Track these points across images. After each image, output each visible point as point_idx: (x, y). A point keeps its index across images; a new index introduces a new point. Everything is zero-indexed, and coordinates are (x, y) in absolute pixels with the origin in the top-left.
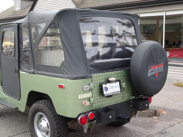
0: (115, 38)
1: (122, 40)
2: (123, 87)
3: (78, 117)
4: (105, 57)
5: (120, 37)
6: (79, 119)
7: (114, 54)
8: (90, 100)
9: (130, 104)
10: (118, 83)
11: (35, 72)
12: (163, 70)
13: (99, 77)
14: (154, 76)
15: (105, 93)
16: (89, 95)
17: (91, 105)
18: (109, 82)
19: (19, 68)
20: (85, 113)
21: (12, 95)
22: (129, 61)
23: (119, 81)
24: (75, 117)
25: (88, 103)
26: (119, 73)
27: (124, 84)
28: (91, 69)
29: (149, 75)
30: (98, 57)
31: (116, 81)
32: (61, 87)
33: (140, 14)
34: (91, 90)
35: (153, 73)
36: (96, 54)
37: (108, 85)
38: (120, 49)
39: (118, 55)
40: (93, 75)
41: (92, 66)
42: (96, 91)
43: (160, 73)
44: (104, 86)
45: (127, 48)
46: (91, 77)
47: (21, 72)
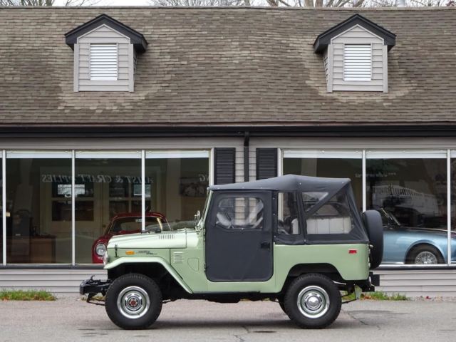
19: (274, 241)
32: (352, 252)
33: (8, 152)
47: (276, 246)
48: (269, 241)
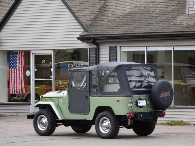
0: (143, 78)
1: (147, 79)
2: (148, 103)
3: (127, 114)
4: (138, 87)
5: (146, 77)
6: (127, 116)
7: (143, 86)
8: (132, 107)
9: (152, 114)
10: (145, 101)
11: (102, 96)
12: (169, 95)
13: (136, 97)
14: (164, 98)
15: (139, 104)
16: (131, 105)
17: (132, 109)
18: (140, 99)
19: (89, 95)
20: (129, 113)
21: (81, 113)
22: (151, 90)
23: (145, 100)
24: (125, 114)
25: (131, 109)
26: (146, 96)
27: (148, 102)
28: (132, 93)
29: (161, 97)
30: (135, 87)
31: (144, 100)
32: (118, 101)
34: (132, 103)
35: (163, 96)
36: (134, 86)
37: (140, 101)
38: (147, 84)
39: (145, 87)
40: (133, 96)
41: (132, 91)
42: (134, 103)
43: (167, 97)
44: (138, 101)
45: (150, 83)
46: (132, 96)
47: (90, 97)
48: (88, 95)
